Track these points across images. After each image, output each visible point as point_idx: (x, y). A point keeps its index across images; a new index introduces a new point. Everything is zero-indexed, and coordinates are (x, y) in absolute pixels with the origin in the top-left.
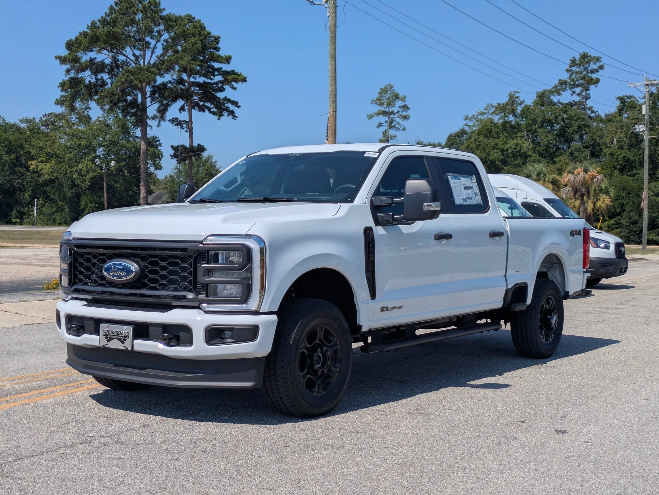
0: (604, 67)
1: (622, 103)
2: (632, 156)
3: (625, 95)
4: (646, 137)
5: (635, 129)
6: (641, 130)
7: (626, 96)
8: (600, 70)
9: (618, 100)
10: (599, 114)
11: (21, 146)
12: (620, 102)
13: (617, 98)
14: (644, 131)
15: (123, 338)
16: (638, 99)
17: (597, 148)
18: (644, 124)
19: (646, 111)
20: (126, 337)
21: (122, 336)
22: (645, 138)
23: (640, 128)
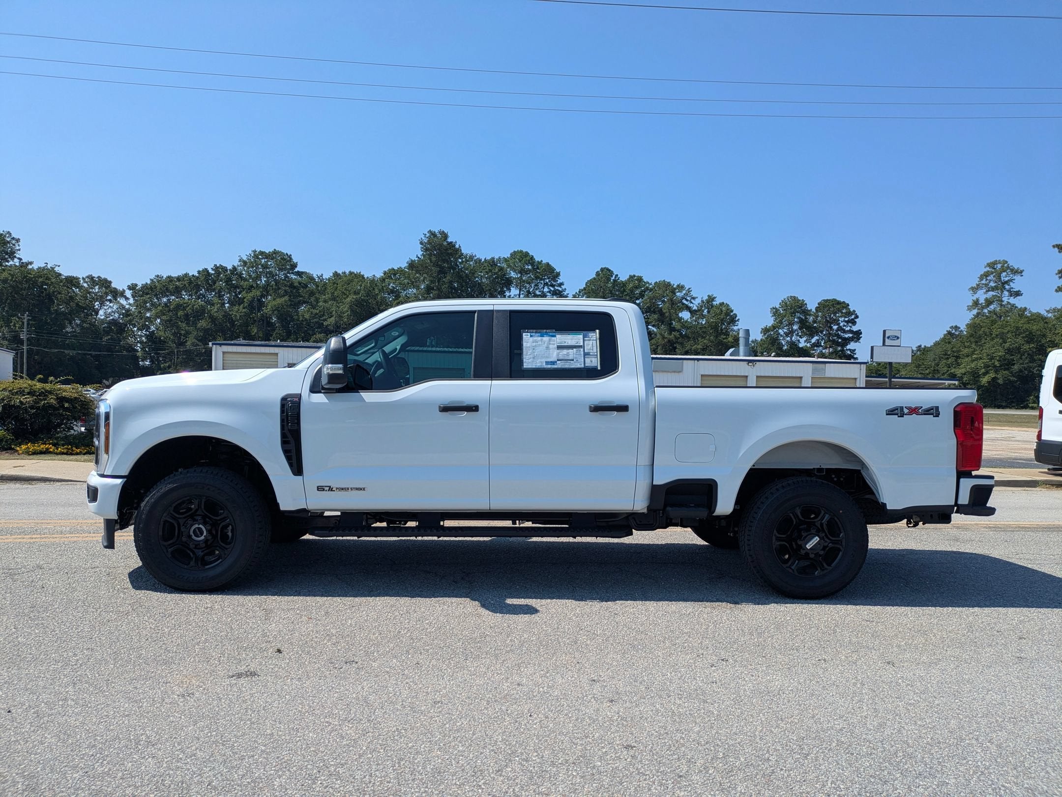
11: (1044, 336)
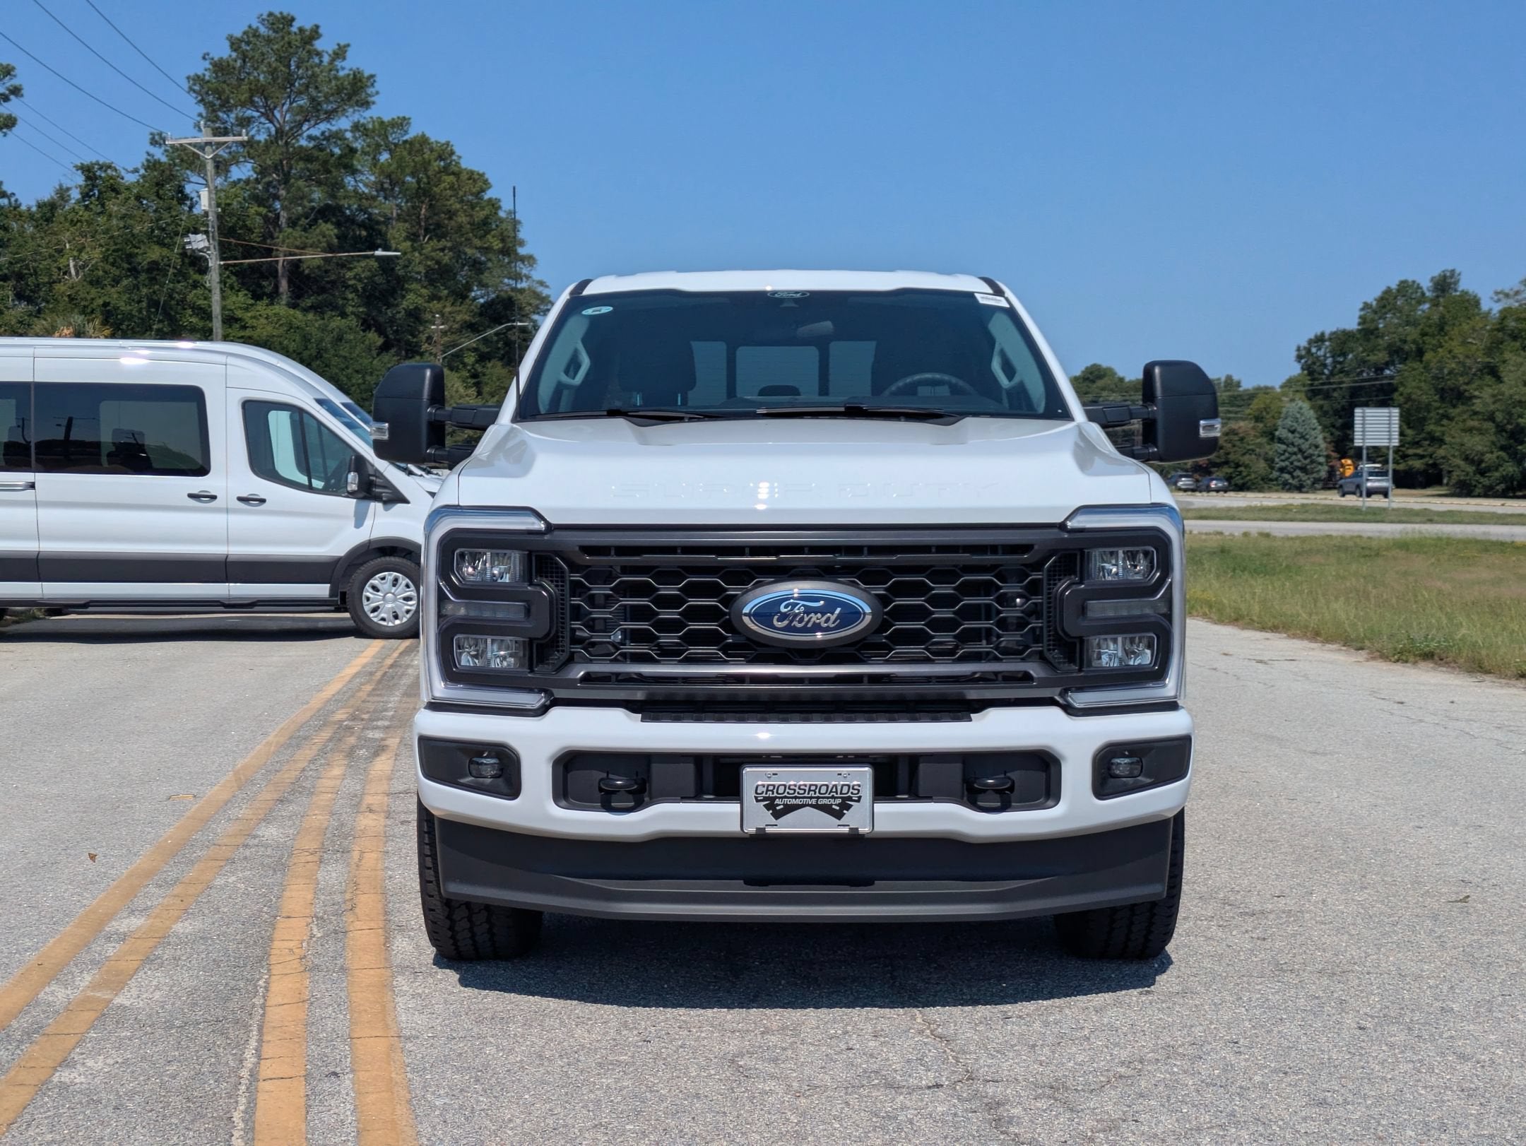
0: (23, 92)
1: (88, 178)
2: (123, 304)
3: (94, 161)
4: (214, 262)
5: (189, 243)
6: (201, 245)
7: (97, 163)
8: (12, 97)
9: (80, 172)
10: (16, 200)
12: (83, 178)
13: (78, 168)
14: (208, 249)
15: (839, 801)
16: (123, 173)
17: (31, 280)
18: (206, 233)
19: (210, 205)
20: (850, 799)
21: (833, 797)
22: (210, 265)
23: (198, 242)
